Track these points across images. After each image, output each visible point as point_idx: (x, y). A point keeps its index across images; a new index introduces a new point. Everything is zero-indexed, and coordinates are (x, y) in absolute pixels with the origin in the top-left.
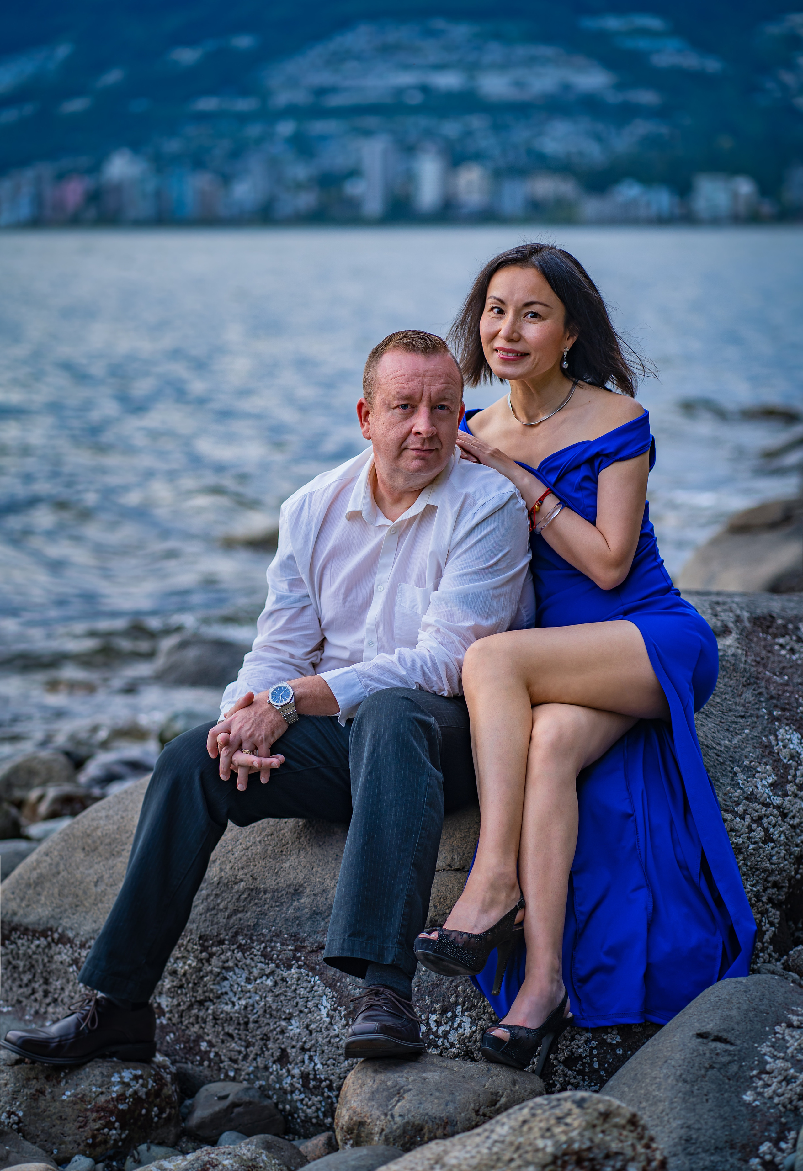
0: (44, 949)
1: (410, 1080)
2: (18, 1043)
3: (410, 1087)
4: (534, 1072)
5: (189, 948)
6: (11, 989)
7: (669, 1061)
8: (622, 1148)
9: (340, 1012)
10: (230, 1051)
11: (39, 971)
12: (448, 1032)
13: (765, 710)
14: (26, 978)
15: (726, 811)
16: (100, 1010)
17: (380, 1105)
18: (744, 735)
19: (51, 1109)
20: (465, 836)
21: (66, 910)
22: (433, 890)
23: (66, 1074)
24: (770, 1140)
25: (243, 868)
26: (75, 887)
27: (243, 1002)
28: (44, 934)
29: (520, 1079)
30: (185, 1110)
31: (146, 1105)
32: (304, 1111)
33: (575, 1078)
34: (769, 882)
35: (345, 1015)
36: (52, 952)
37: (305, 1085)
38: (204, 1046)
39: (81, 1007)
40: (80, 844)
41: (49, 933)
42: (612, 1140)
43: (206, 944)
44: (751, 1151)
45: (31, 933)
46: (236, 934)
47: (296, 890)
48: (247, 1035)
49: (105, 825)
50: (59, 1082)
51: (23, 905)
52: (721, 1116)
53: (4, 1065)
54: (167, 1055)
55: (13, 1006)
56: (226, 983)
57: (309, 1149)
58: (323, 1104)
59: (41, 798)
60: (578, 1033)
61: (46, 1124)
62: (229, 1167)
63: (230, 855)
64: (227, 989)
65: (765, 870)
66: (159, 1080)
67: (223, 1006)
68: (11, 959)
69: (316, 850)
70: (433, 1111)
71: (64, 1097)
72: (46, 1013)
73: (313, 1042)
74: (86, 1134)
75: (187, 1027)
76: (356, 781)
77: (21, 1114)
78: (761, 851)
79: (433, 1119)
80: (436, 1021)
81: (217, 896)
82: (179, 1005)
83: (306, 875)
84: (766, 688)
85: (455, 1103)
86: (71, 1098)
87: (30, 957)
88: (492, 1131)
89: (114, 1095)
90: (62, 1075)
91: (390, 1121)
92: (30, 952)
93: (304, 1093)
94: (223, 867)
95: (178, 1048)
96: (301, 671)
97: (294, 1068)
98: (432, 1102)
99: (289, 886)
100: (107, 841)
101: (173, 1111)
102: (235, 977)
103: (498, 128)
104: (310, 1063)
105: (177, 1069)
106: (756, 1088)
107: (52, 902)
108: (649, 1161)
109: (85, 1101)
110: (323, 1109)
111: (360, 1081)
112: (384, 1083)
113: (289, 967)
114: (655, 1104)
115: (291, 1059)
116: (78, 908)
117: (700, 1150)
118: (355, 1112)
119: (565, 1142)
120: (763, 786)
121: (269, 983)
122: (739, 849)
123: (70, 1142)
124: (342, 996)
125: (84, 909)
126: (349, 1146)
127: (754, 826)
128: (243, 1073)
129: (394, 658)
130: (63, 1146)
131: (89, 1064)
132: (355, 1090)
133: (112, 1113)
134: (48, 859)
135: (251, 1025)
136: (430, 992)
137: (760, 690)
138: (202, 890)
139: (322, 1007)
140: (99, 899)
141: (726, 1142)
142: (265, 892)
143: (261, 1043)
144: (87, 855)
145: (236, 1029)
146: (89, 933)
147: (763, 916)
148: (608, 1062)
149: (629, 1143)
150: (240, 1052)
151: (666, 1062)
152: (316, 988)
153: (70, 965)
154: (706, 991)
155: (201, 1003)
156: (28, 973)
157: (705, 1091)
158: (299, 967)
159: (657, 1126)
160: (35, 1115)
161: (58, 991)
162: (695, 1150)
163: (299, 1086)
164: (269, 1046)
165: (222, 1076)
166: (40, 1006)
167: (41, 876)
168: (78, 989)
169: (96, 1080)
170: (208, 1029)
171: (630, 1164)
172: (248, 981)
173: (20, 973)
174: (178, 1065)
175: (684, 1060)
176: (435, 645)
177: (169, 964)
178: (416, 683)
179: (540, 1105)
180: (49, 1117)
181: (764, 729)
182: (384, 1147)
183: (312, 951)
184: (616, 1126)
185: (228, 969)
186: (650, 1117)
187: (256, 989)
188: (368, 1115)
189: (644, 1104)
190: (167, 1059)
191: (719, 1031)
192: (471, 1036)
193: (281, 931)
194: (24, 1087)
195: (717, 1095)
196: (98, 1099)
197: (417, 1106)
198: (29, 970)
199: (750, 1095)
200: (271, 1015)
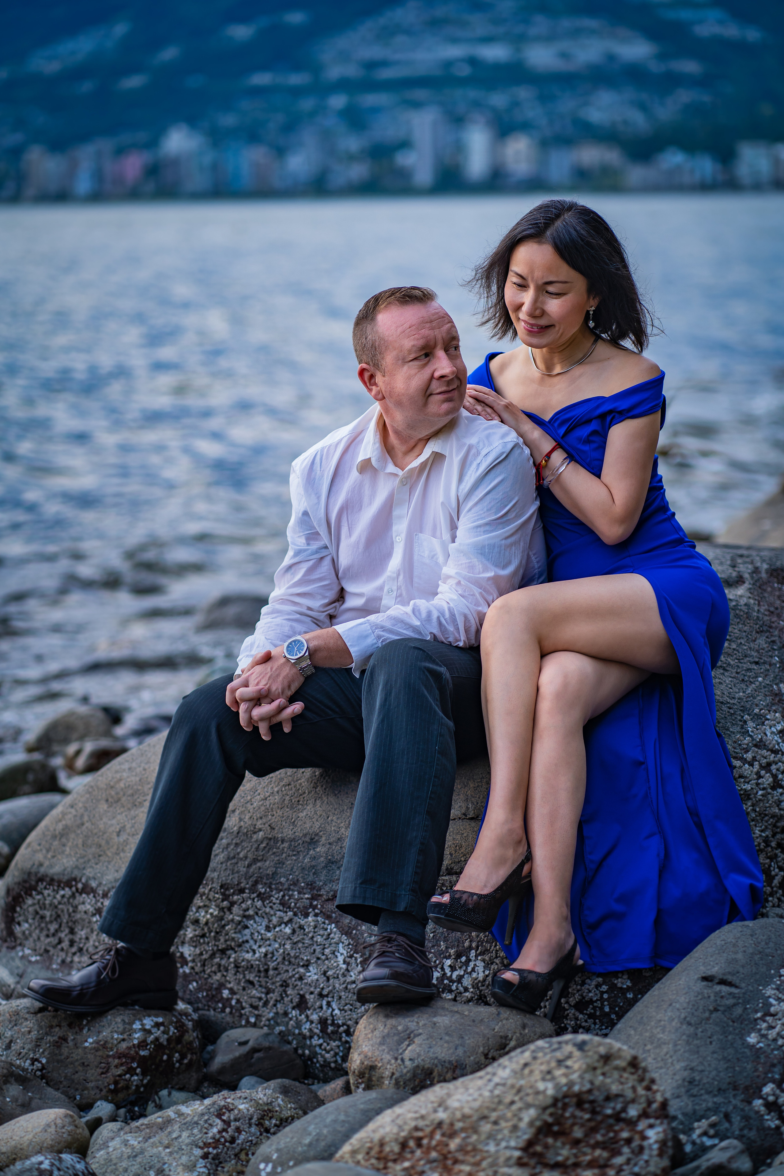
0: (68, 899)
1: (421, 1024)
2: (41, 991)
3: (420, 1031)
4: (545, 1016)
5: (211, 897)
6: (39, 938)
7: (674, 1004)
8: (623, 1090)
9: (356, 959)
10: (251, 997)
11: (65, 921)
12: (462, 976)
13: (777, 659)
14: (53, 927)
15: (736, 758)
16: (120, 959)
17: (391, 1050)
18: (757, 683)
19: (74, 1055)
20: (478, 786)
21: (89, 860)
22: (449, 838)
23: (88, 1022)
24: (773, 1081)
25: (261, 818)
26: (98, 837)
27: (263, 950)
28: (68, 884)
29: (530, 1023)
30: (206, 1056)
31: (167, 1051)
32: (323, 1056)
33: (586, 1021)
34: (777, 827)
35: (361, 962)
36: (76, 902)
37: (324, 1030)
38: (226, 993)
39: (102, 956)
40: (104, 795)
41: (74, 883)
42: (612, 1083)
43: (227, 893)
44: (754, 1092)
45: (56, 884)
46: (256, 883)
47: (312, 839)
48: (267, 982)
49: (128, 777)
50: (81, 1030)
51: (49, 856)
52: (724, 1058)
53: (28, 1013)
54: (190, 1003)
55: (41, 955)
56: (247, 931)
57: (328, 1093)
58: (341, 1049)
59: (78, 753)
60: (589, 978)
61: (69, 1071)
62: (245, 1111)
63: (249, 805)
64: (248, 937)
65: (773, 816)
66: (181, 1027)
67: (244, 954)
68: (38, 909)
69: (332, 799)
70: (443, 1055)
71: (87, 1044)
72: (72, 962)
73: (330, 988)
74: (108, 1080)
75: (210, 976)
76: (369, 729)
77: (44, 1061)
78: (770, 796)
79: (443, 1063)
80: (450, 966)
81: (237, 845)
82: (201, 954)
83: (321, 824)
84: (780, 637)
85: (464, 1046)
86: (93, 1045)
87: (56, 907)
88: (494, 1074)
89: (136, 1042)
90: (85, 1022)
91: (400, 1065)
92: (56, 902)
93: (323, 1038)
94: (243, 817)
95: (200, 996)
96: (318, 623)
97: (312, 1014)
98: (442, 1046)
99: (305, 835)
100: (130, 792)
101: (194, 1057)
102: (255, 926)
103: (544, 98)
104: (328, 1009)
105: (199, 1017)
106: (760, 1030)
107: (76, 853)
108: (650, 1103)
109: (107, 1048)
110: (341, 1054)
111: (372, 1026)
112: (395, 1027)
113: (306, 915)
114: (659, 1046)
115: (309, 1005)
116: (101, 858)
117: (703, 1092)
118: (366, 1057)
119: (566, 1085)
120: (772, 733)
121: (288, 930)
122: (747, 795)
123: (92, 1088)
124: (358, 943)
125: (107, 859)
126: (360, 1090)
127: (763, 772)
128: (264, 1019)
129: (409, 609)
130: (86, 1092)
131: (110, 1012)
132: (366, 1034)
133: (133, 1059)
134: (73, 811)
135: (271, 972)
136: (445, 937)
137: (773, 639)
138: (222, 839)
139: (339, 955)
140: (121, 848)
141: (729, 1083)
142: (283, 841)
143: (281, 989)
144: (110, 806)
145: (256, 976)
146: (111, 882)
147: (771, 860)
148: (618, 1006)
149: (630, 1085)
150: (260, 999)
151: (671, 1005)
152: (332, 936)
153: (94, 915)
154: (713, 936)
155: (223, 952)
156: (55, 923)
157: (709, 1034)
158: (316, 915)
159: (661, 1068)
160: (58, 1061)
161: (83, 941)
162: (698, 1091)
163: (317, 1031)
164: (289, 993)
165: (243, 1023)
166: (67, 955)
167: (66, 827)
168: (102, 938)
169: (118, 1028)
170: (230, 977)
171: (631, 1106)
172: (268, 929)
173: (47, 923)
174: (201, 1012)
175: (688, 1003)
176: (455, 597)
177: (191, 913)
178: (431, 633)
179: (541, 1049)
180: (72, 1063)
181: (775, 678)
182: (394, 1090)
183: (328, 900)
184: (617, 1068)
185: (249, 917)
186: (654, 1059)
187: (275, 937)
188: (379, 1059)
189: (649, 1047)
190: (189, 1006)
191: (724, 974)
192: (484, 980)
193: (298, 880)
194: (47, 1034)
195: (721, 1037)
196: (120, 1045)
197: (427, 1050)
198: (56, 919)
199: (754, 1037)
200: (290, 962)
